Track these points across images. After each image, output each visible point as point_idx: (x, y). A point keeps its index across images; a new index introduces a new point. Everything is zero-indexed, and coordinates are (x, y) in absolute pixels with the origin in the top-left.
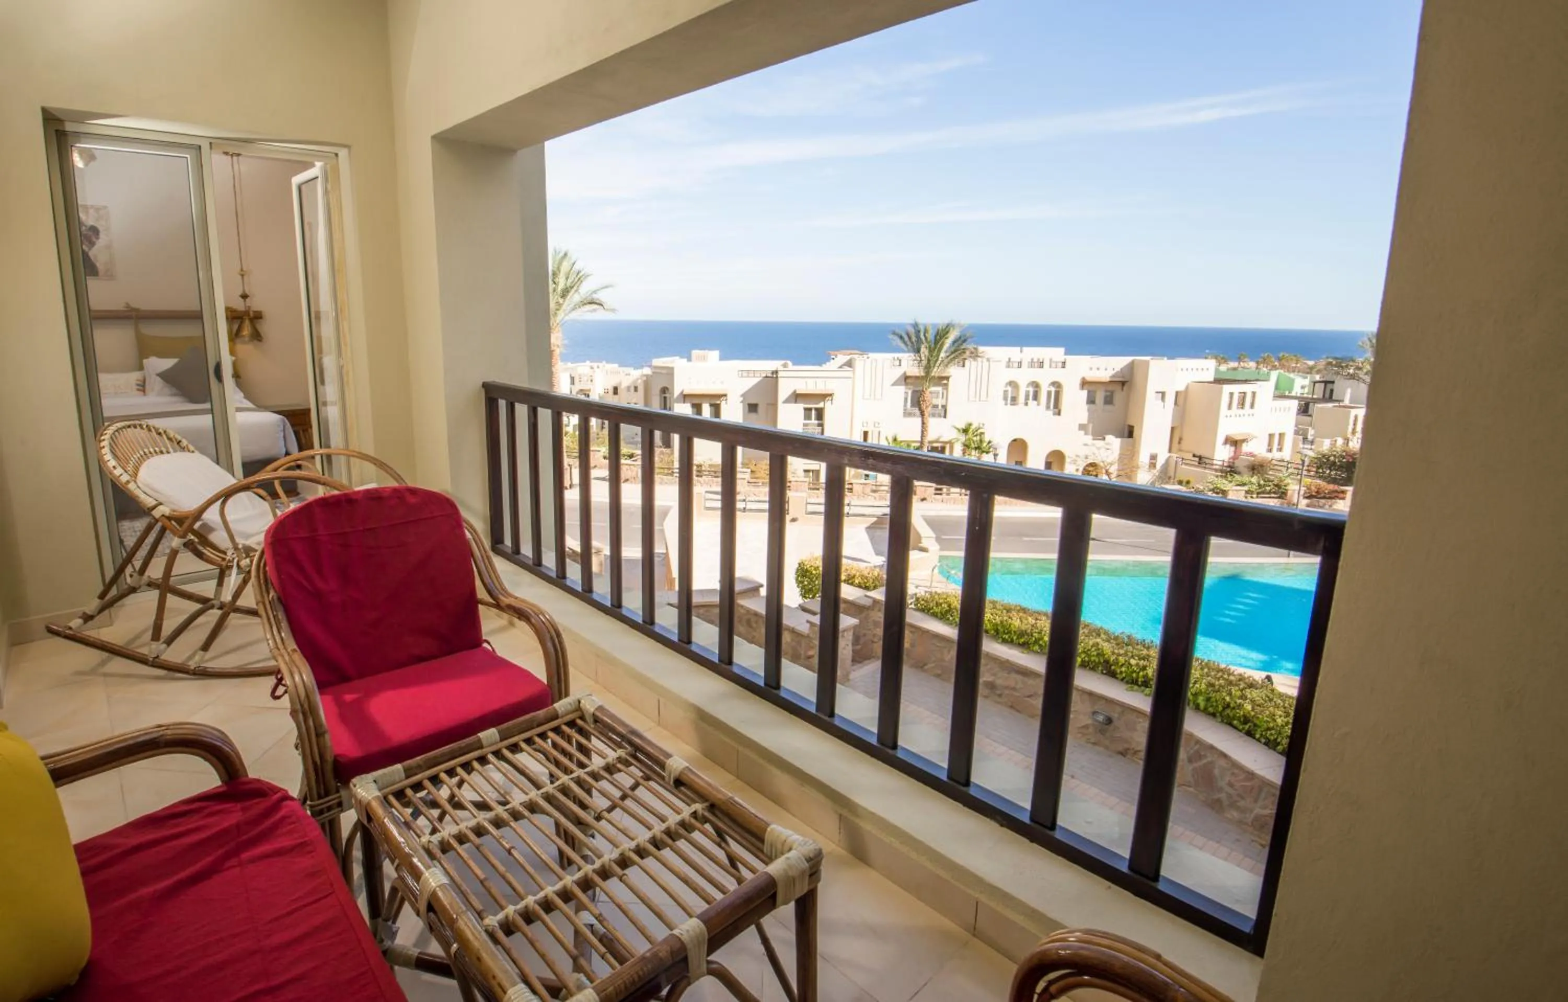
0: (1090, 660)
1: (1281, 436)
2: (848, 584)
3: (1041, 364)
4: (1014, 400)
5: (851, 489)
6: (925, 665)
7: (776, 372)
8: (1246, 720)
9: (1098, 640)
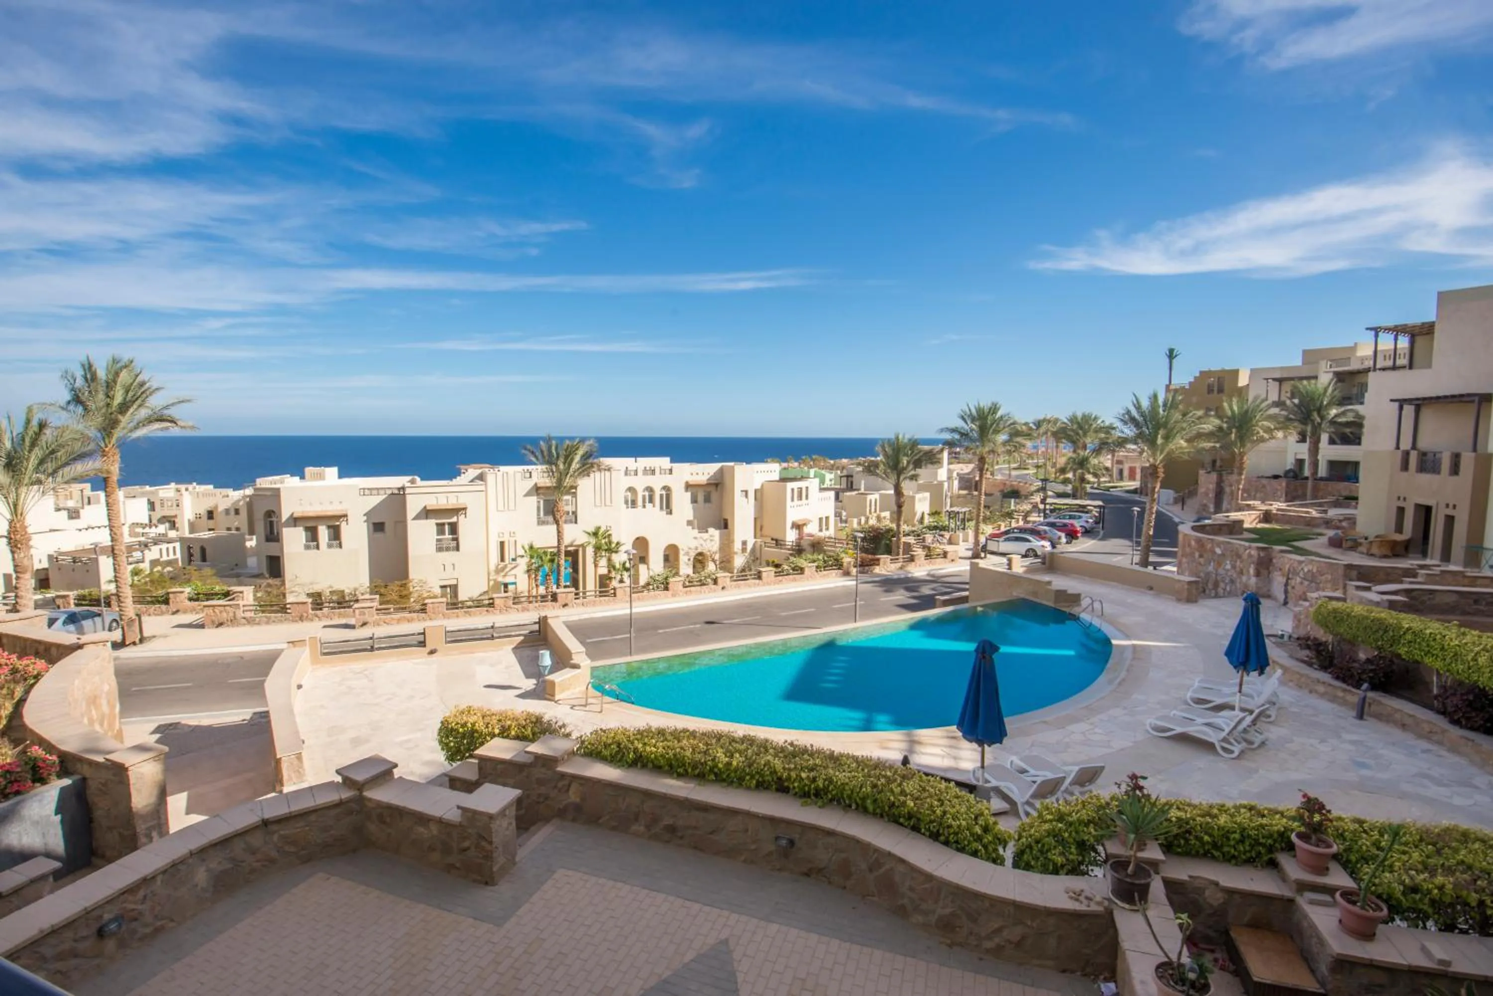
0: (764, 781)
1: (827, 518)
2: (503, 737)
3: (653, 472)
4: (634, 503)
5: (493, 604)
6: (600, 818)
7: (403, 488)
8: (910, 816)
9: (769, 758)
